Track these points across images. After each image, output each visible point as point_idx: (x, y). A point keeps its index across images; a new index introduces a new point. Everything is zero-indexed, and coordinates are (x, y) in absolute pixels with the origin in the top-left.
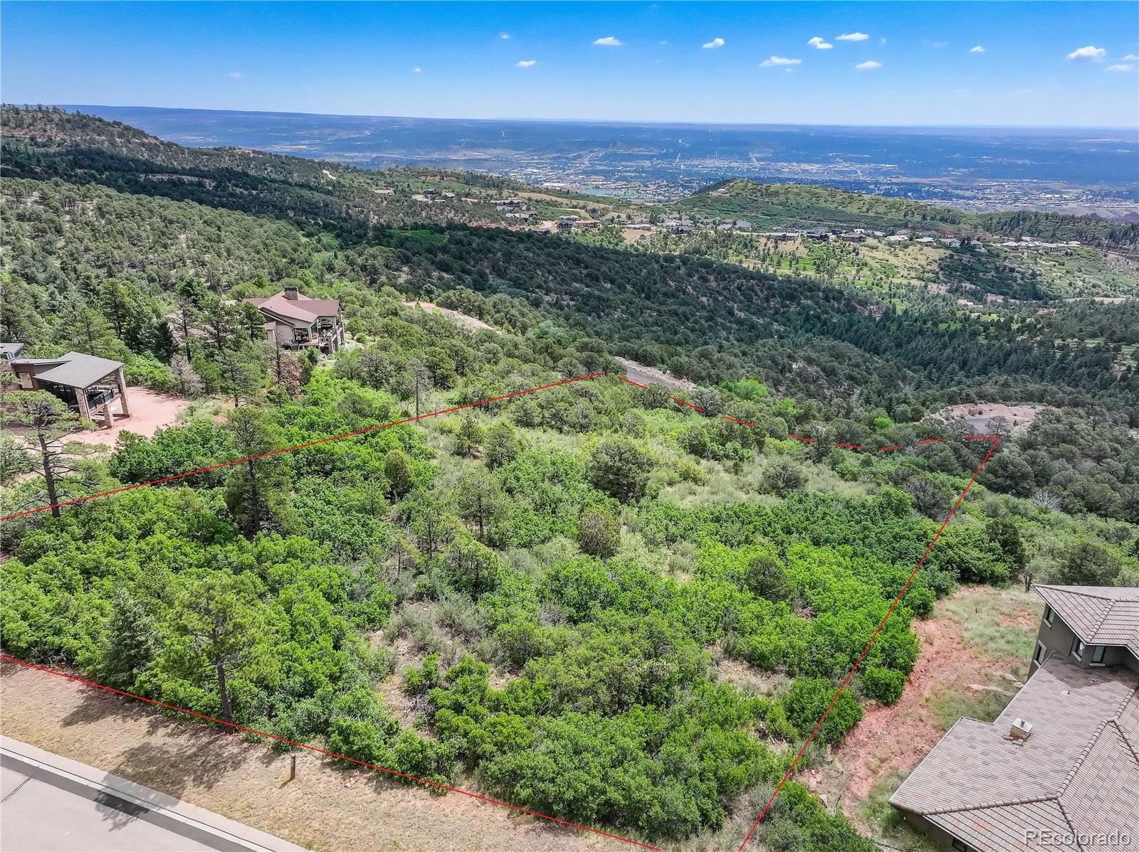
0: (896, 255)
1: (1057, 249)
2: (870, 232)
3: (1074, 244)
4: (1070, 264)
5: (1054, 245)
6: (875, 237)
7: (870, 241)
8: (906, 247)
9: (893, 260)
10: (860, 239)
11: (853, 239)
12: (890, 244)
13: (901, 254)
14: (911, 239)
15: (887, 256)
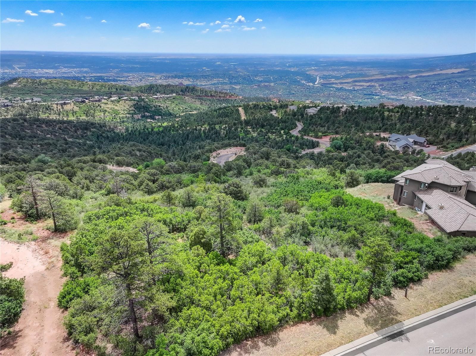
0: (116, 106)
1: (170, 97)
2: (101, 97)
3: (174, 95)
4: (176, 102)
5: (168, 96)
6: (105, 99)
7: (103, 101)
8: (119, 102)
9: (116, 108)
10: (99, 101)
11: (96, 101)
12: (112, 101)
13: (118, 105)
14: (120, 98)
15: (113, 107)
